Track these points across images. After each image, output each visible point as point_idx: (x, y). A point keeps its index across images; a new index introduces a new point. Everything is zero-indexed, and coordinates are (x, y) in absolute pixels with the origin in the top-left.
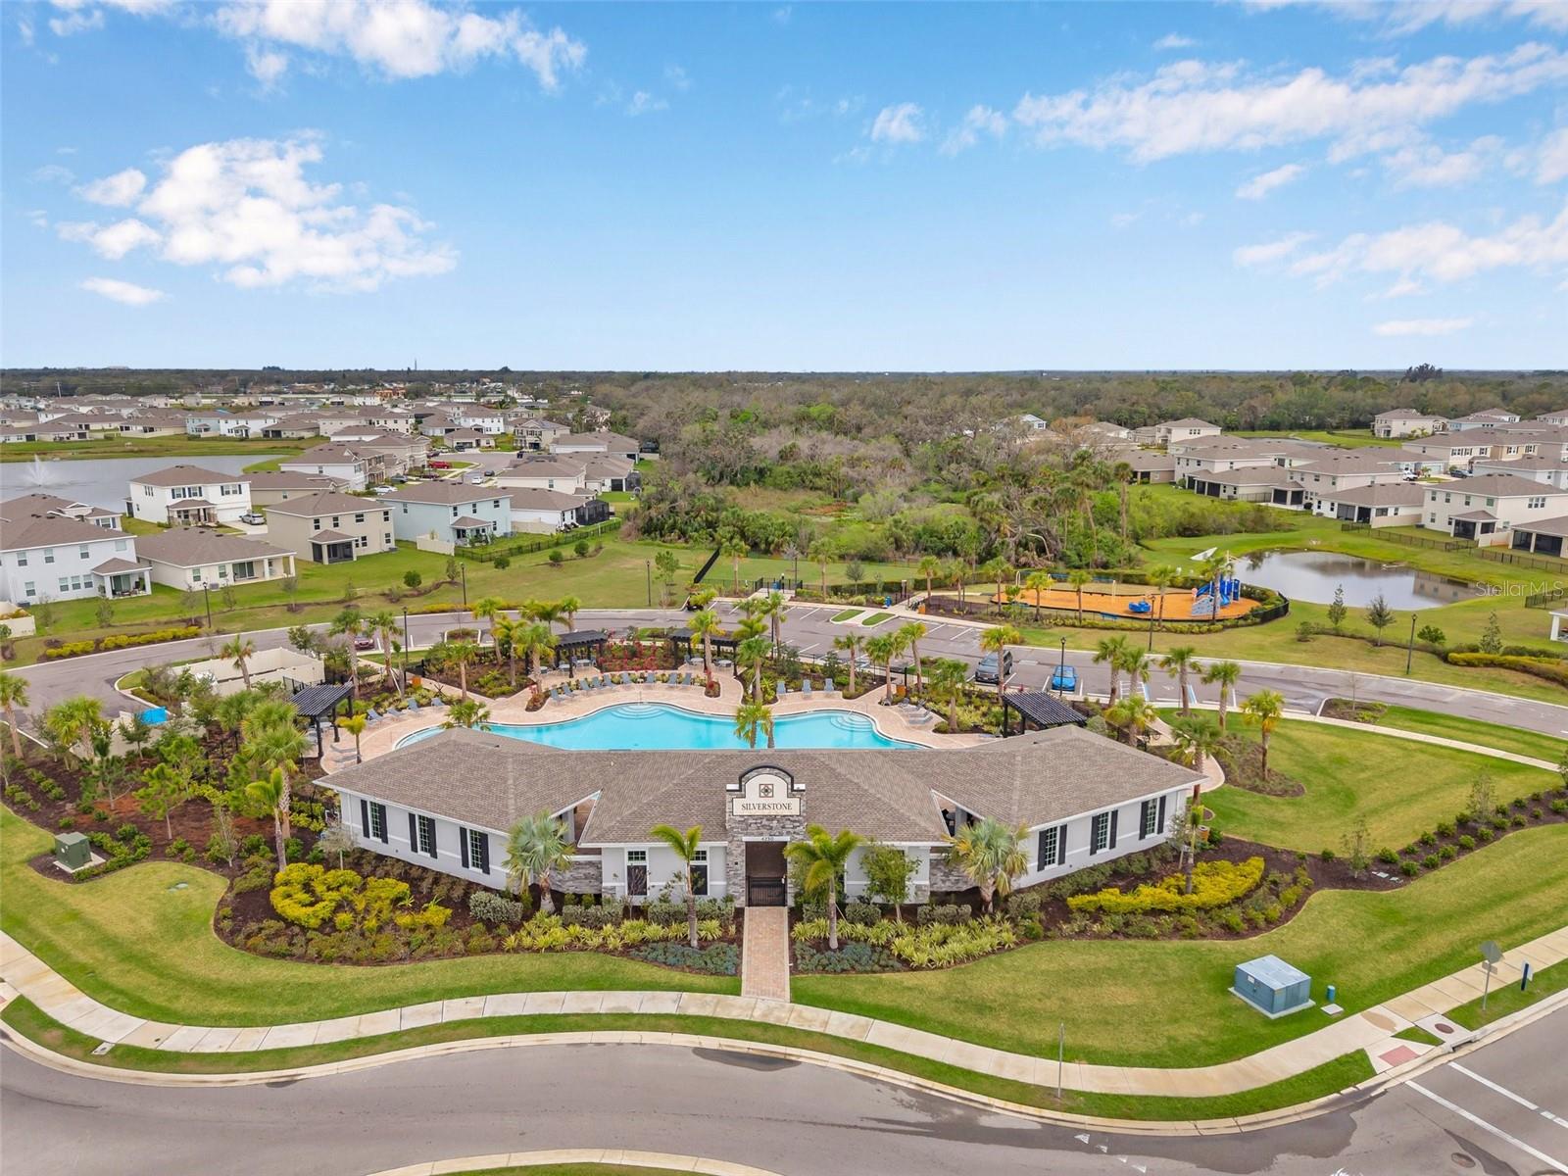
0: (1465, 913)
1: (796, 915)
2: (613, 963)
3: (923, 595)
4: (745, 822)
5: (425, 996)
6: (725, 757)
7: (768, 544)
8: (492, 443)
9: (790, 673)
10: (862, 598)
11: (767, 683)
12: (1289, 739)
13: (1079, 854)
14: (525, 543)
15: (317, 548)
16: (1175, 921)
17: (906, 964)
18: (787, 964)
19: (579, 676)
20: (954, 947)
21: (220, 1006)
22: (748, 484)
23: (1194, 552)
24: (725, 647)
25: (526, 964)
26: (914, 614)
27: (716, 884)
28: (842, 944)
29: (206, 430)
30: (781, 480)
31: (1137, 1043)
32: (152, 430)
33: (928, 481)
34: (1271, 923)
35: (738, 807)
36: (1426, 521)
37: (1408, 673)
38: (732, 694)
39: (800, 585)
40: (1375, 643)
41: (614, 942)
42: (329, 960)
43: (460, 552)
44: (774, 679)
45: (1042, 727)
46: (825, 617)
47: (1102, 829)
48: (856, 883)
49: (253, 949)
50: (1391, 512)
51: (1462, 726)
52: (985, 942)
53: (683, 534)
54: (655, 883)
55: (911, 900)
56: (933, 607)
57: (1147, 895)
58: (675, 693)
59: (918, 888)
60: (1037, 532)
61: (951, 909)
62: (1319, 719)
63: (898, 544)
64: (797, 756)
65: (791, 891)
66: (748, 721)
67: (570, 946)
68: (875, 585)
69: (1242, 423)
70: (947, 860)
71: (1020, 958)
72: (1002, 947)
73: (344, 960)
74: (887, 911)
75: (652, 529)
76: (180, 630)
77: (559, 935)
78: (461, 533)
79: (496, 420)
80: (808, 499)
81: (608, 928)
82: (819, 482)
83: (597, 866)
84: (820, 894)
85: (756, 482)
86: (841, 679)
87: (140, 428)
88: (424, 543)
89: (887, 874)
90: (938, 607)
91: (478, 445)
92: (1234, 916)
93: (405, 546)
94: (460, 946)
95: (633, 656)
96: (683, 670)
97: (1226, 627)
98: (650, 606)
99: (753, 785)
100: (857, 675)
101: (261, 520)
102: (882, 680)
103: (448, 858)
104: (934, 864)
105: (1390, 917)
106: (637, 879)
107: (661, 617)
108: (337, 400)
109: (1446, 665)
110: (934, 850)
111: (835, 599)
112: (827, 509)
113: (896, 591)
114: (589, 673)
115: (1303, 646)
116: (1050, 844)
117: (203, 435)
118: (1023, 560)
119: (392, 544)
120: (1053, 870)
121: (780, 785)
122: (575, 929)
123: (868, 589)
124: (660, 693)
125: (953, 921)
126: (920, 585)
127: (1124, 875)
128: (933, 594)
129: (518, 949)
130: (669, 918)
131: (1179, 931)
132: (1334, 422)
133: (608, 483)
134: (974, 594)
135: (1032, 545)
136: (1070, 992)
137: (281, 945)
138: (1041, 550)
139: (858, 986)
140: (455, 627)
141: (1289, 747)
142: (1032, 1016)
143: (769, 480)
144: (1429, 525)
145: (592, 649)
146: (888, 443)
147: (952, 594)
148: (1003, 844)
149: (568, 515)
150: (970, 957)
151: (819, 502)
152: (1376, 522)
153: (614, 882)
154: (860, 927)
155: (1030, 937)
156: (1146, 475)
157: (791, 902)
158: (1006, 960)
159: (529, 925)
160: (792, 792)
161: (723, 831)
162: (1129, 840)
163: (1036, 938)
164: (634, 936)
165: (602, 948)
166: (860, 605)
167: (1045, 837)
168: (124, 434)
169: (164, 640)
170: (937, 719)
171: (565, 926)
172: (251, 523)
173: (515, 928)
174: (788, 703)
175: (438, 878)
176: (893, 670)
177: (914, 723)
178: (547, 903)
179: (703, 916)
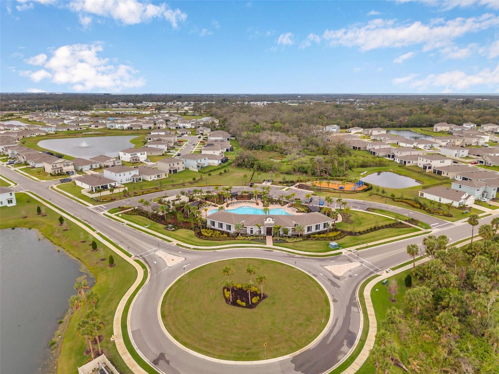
0: (366, 239)
1: (273, 237)
2: (250, 241)
3: (298, 184)
4: (267, 224)
5: (227, 244)
6: (263, 216)
7: (265, 170)
8: (190, 133)
9: (272, 201)
10: (285, 184)
11: (267, 203)
12: (356, 214)
13: (314, 230)
14: (212, 169)
15: (170, 171)
16: (324, 238)
17: (287, 242)
18: (272, 242)
19: (233, 201)
20: (294, 240)
21: (203, 245)
22: (259, 150)
23: (362, 172)
24: (260, 196)
25: (239, 241)
26: (296, 188)
27: (262, 233)
28: (279, 240)
29: (112, 127)
30: (268, 149)
31: (315, 250)
32: (97, 127)
33: (304, 149)
34: (338, 239)
35: (266, 222)
36: (418, 165)
37: (386, 203)
38: (261, 204)
39: (273, 181)
40: (383, 197)
41: (249, 239)
42: (213, 240)
43: (199, 171)
44: (268, 202)
45: (313, 212)
46: (277, 189)
47: (317, 227)
48: (281, 233)
49: (203, 239)
50: (411, 162)
51: (388, 213)
52: (298, 240)
53: (246, 166)
54: (254, 233)
55: (289, 235)
56: (300, 187)
57: (322, 235)
58: (251, 204)
59: (290, 234)
60: (325, 168)
61: (294, 236)
62: (364, 211)
63: (294, 170)
64: (274, 216)
65: (272, 234)
66: (265, 210)
67: (244, 239)
68: (288, 181)
69: (397, 125)
70: (294, 230)
71: (302, 242)
72: (300, 241)
73: (215, 240)
74: (286, 237)
75: (240, 166)
76: (155, 190)
77: (242, 238)
78: (198, 166)
79: (189, 124)
80: (274, 154)
81: (248, 237)
82: (277, 150)
83: (246, 230)
84: (277, 234)
85: (261, 149)
86: (281, 202)
87: (94, 126)
88: (191, 169)
89: (286, 232)
90: (301, 187)
91: (187, 133)
92: (333, 238)
93: (187, 169)
94: (230, 239)
95: (242, 197)
96: (252, 200)
97: (357, 192)
98: (242, 186)
99: (268, 219)
100: (284, 202)
101: (150, 161)
102: (288, 203)
103: (224, 229)
104: (292, 231)
105: (356, 239)
106: (252, 231)
107: (245, 188)
108: (138, 112)
109: (393, 201)
110: (292, 229)
111: (280, 185)
112: (279, 157)
113: (293, 183)
114: (235, 200)
115: (370, 197)
116: (309, 229)
117: (112, 128)
118: (322, 175)
119: (184, 169)
120: (310, 232)
121: (271, 219)
122: (244, 237)
123: (287, 182)
124: (248, 204)
125: (294, 238)
126: (298, 181)
127: (319, 233)
128: (300, 183)
129: (237, 239)
130: (256, 236)
131: (324, 240)
132: (425, 125)
133: (225, 149)
134: (309, 184)
135: (324, 171)
136: (308, 246)
137: (206, 238)
138: (326, 173)
139: (281, 244)
140: (207, 190)
141: (355, 216)
142: (303, 248)
143: (264, 149)
144: (419, 166)
145: (235, 196)
146: (295, 138)
147: (304, 183)
148: (301, 228)
149: (220, 161)
150: (296, 242)
151: (277, 155)
152: (407, 164)
153: (249, 232)
154: (282, 238)
155: (304, 240)
156: (359, 148)
157: (272, 235)
158: (301, 242)
159: (238, 237)
160: (273, 220)
161: (263, 225)
162: (322, 228)
163: (305, 240)
164: (252, 238)
165: (248, 240)
166: (285, 186)
167: (308, 228)
168: (90, 128)
169: (153, 192)
170: (297, 210)
171: (243, 237)
172: (148, 162)
173: (237, 237)
174: (271, 207)
175: (223, 231)
176: (290, 201)
177: (293, 211)
178: (240, 234)
179: (261, 236)
